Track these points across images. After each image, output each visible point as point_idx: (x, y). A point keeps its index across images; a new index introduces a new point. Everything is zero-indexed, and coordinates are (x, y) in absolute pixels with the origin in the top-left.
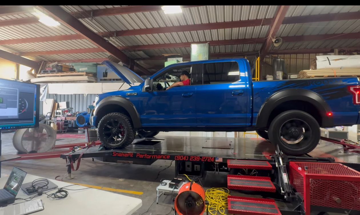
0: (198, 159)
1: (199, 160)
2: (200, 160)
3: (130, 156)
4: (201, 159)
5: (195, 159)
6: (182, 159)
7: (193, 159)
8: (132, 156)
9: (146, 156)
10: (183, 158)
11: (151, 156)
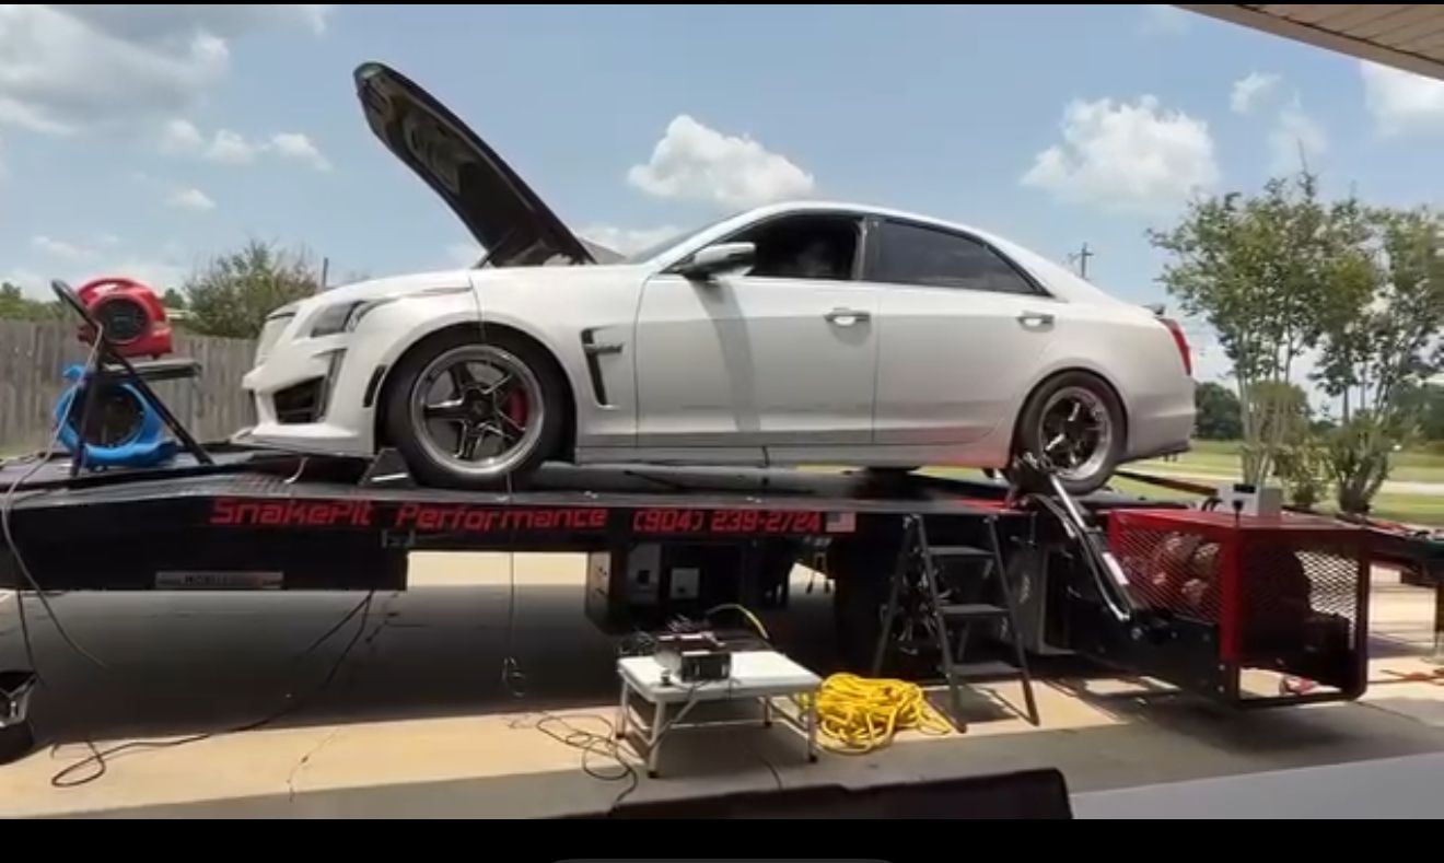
0: (749, 524)
1: (753, 528)
2: (760, 527)
3: (350, 518)
4: (762, 521)
5: (734, 524)
6: (671, 528)
7: (724, 524)
8: (365, 522)
9: (463, 519)
10: (679, 517)
11: (496, 514)
